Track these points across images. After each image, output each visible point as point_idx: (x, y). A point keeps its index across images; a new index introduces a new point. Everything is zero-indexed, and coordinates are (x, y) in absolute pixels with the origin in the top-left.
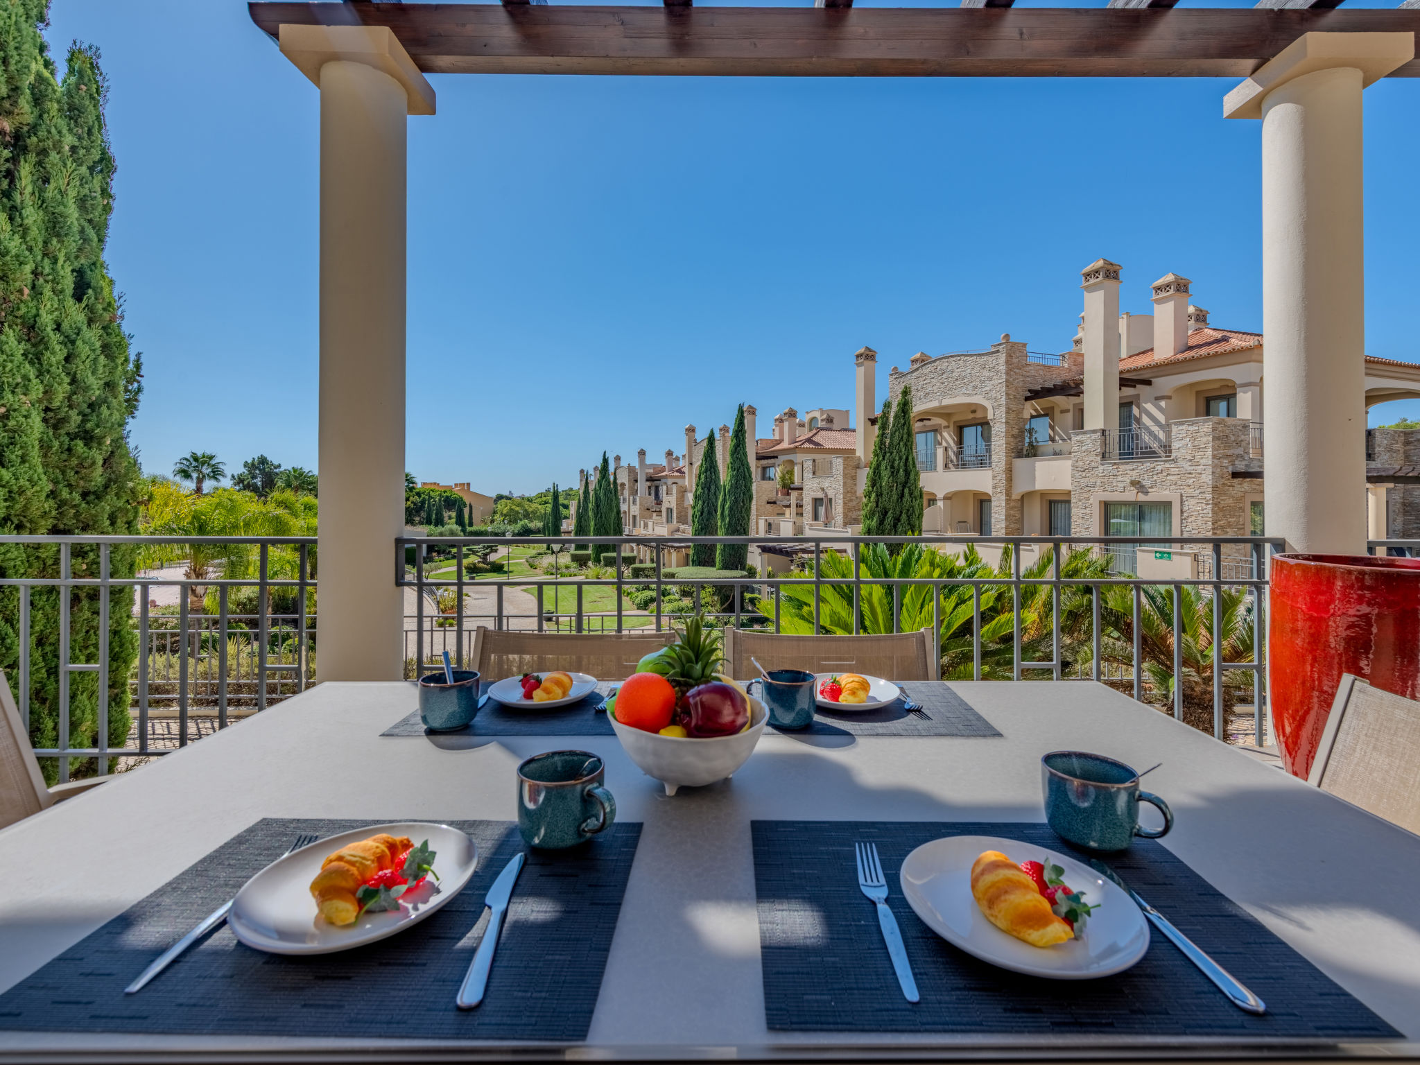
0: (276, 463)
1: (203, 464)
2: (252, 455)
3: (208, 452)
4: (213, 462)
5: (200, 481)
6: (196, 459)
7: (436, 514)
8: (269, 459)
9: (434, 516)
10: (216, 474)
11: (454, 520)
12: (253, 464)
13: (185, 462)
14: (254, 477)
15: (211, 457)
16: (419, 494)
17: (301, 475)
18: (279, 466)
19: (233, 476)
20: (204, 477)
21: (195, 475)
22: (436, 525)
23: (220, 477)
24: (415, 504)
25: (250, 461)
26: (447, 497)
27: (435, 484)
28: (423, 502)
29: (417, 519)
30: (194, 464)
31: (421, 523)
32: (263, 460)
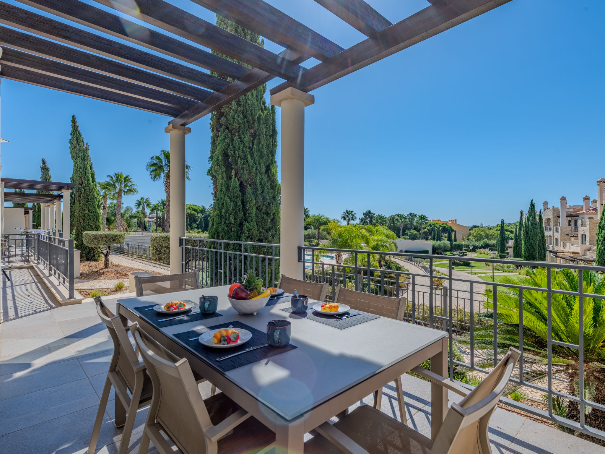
0: (374, 213)
1: (349, 214)
2: (365, 210)
3: (351, 210)
4: (352, 213)
5: (349, 221)
6: (347, 213)
7: (437, 235)
8: (371, 211)
9: (436, 236)
10: (353, 218)
11: (447, 238)
12: (366, 214)
13: (344, 214)
14: (366, 219)
15: (352, 212)
16: (430, 225)
17: (381, 217)
18: (375, 214)
19: (360, 219)
20: (350, 219)
21: (347, 219)
22: (437, 241)
23: (354, 219)
24: (429, 230)
25: (365, 213)
26: (444, 227)
27: (439, 220)
28: (432, 229)
29: (430, 237)
30: (347, 214)
31: (431, 239)
32: (369, 212)
